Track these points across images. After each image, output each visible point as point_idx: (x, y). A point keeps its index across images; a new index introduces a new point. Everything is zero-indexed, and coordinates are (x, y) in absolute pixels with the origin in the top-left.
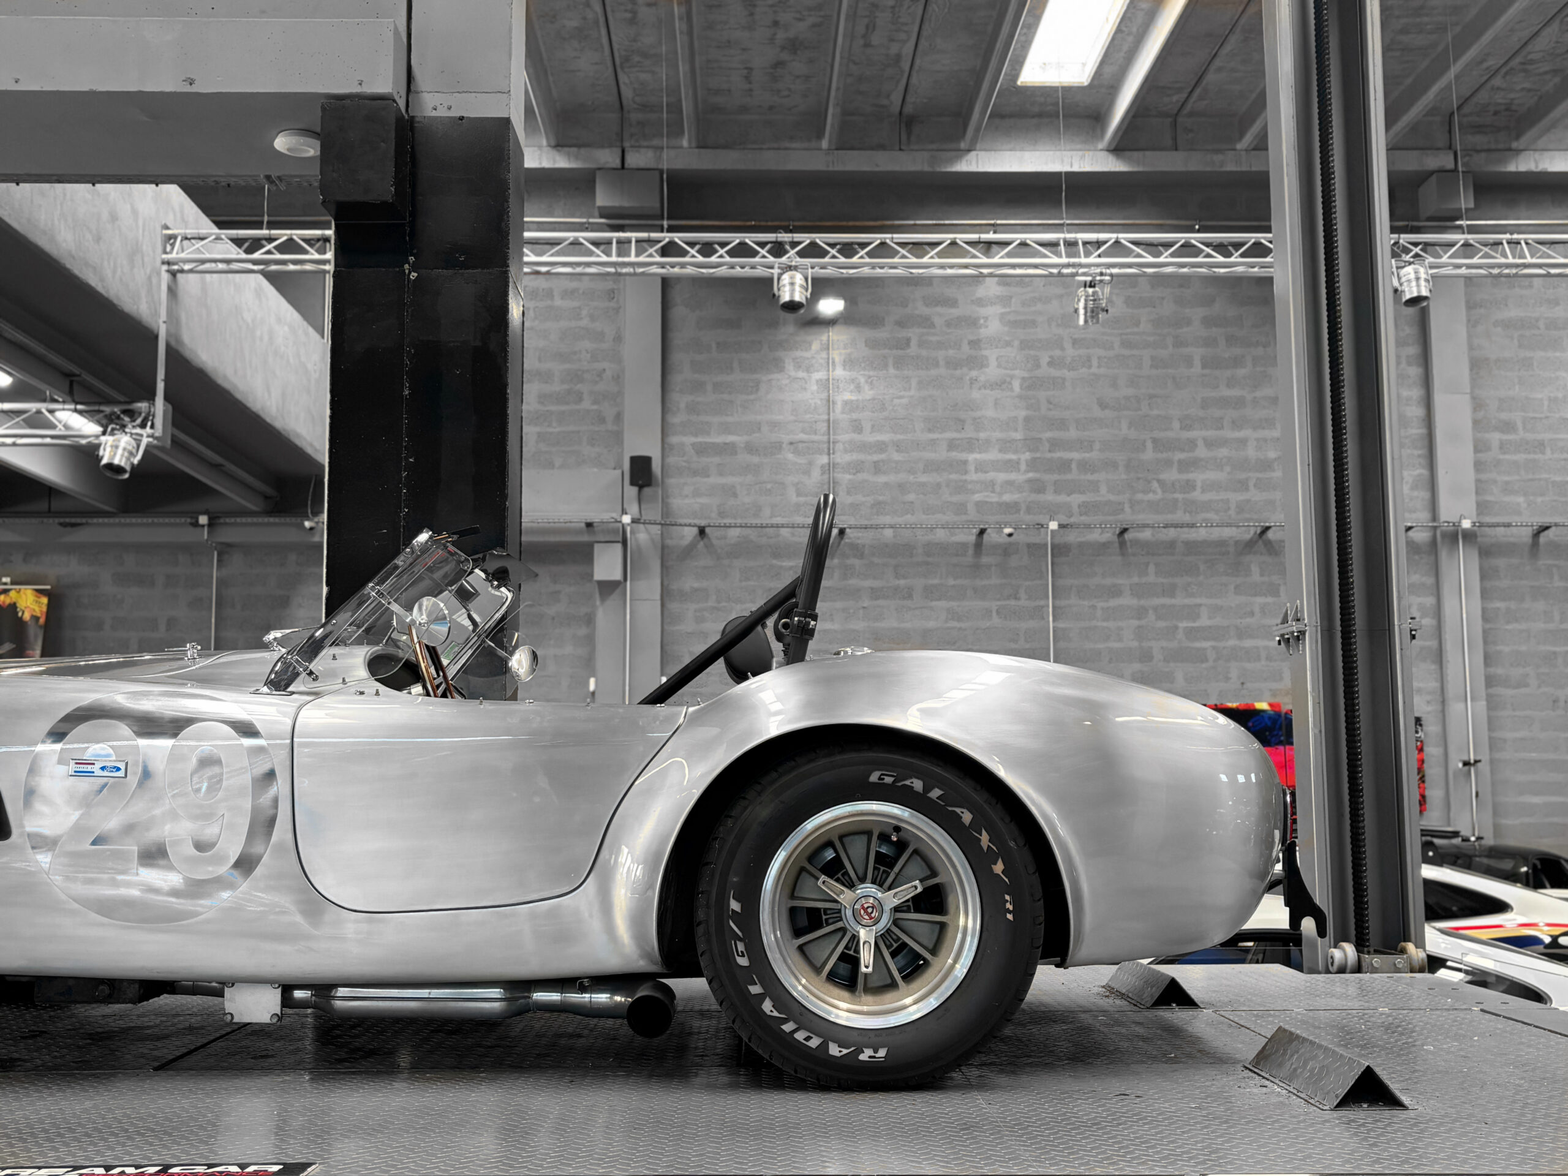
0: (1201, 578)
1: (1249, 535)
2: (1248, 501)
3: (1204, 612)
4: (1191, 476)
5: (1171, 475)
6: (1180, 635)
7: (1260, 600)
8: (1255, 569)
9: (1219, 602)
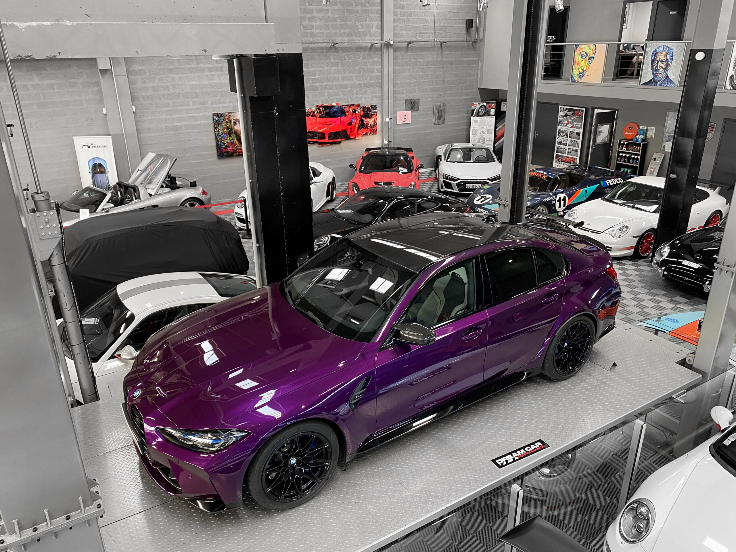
0: (316, 61)
1: (330, 45)
2: (330, 33)
3: (317, 72)
4: (312, 23)
5: (306, 23)
6: (310, 82)
7: (333, 68)
8: (332, 57)
9: (321, 69)
